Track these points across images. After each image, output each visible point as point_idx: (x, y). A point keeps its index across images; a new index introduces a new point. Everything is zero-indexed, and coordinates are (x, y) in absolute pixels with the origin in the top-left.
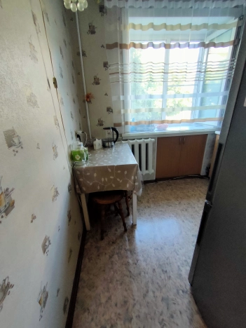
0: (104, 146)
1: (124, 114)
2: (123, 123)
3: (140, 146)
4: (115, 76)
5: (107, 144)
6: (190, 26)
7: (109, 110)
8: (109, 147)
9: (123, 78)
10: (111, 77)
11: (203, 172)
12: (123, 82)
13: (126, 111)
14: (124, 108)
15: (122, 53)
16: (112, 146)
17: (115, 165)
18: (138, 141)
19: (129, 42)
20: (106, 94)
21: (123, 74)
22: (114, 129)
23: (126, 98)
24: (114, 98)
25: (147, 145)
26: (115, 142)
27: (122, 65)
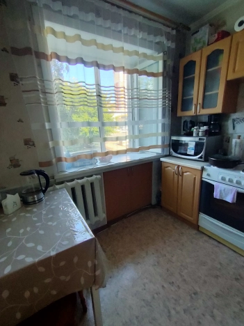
0: (25, 203)
1: (54, 148)
2: (54, 160)
3: (83, 187)
4: (32, 95)
5: (30, 199)
6: (122, 49)
7: (28, 143)
8: (34, 202)
9: (45, 99)
10: (25, 95)
11: (154, 201)
12: (46, 103)
13: (57, 143)
14: (52, 140)
15: (40, 65)
16: (40, 200)
17: (53, 253)
18: (79, 181)
19: (49, 52)
20: (20, 121)
21: (45, 93)
22: (40, 173)
23: (54, 125)
24: (35, 126)
25: (92, 184)
26: (44, 192)
27: (42, 81)
